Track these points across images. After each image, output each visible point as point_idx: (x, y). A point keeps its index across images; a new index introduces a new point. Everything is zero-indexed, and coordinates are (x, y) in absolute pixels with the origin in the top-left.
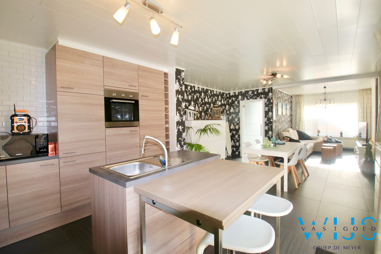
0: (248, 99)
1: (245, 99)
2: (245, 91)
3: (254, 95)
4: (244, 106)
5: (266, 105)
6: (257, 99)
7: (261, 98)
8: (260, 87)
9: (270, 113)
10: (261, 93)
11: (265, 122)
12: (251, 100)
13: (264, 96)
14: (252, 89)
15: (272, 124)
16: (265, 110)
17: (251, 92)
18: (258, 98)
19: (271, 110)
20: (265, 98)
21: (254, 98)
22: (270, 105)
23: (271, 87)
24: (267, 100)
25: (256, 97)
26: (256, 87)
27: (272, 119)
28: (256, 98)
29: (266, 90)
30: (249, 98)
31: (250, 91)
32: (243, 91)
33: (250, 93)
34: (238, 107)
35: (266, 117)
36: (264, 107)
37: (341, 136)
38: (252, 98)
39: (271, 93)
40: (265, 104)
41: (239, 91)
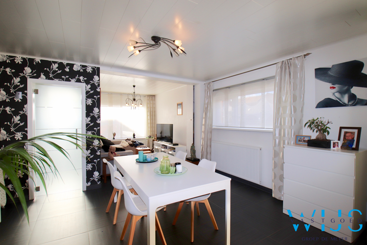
0: (48, 78)
1: (42, 76)
2: (41, 60)
3: (65, 73)
4: (36, 92)
5: (89, 95)
6: (70, 81)
7: (79, 81)
8: (77, 61)
9: (96, 110)
10: (79, 73)
11: (87, 125)
12: (56, 81)
13: (85, 79)
14: (60, 61)
15: (98, 128)
16: (86, 104)
17: (57, 65)
18: (73, 81)
19: (97, 104)
20: (87, 82)
21: (63, 79)
22: (95, 97)
23: (97, 66)
24: (89, 86)
25: (67, 77)
26: (68, 59)
27: (98, 120)
28: (67, 80)
29: (89, 70)
30: (51, 76)
31: (55, 63)
32: (38, 59)
33: (55, 66)
34: (24, 90)
35: (87, 115)
36: (85, 98)
37: (134, 137)
38: (58, 77)
39: (97, 77)
40: (87, 92)
41: (25, 56)
